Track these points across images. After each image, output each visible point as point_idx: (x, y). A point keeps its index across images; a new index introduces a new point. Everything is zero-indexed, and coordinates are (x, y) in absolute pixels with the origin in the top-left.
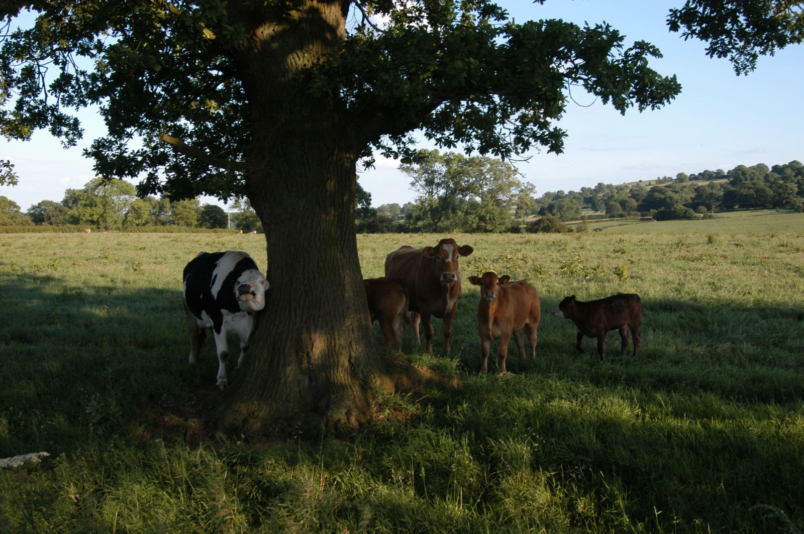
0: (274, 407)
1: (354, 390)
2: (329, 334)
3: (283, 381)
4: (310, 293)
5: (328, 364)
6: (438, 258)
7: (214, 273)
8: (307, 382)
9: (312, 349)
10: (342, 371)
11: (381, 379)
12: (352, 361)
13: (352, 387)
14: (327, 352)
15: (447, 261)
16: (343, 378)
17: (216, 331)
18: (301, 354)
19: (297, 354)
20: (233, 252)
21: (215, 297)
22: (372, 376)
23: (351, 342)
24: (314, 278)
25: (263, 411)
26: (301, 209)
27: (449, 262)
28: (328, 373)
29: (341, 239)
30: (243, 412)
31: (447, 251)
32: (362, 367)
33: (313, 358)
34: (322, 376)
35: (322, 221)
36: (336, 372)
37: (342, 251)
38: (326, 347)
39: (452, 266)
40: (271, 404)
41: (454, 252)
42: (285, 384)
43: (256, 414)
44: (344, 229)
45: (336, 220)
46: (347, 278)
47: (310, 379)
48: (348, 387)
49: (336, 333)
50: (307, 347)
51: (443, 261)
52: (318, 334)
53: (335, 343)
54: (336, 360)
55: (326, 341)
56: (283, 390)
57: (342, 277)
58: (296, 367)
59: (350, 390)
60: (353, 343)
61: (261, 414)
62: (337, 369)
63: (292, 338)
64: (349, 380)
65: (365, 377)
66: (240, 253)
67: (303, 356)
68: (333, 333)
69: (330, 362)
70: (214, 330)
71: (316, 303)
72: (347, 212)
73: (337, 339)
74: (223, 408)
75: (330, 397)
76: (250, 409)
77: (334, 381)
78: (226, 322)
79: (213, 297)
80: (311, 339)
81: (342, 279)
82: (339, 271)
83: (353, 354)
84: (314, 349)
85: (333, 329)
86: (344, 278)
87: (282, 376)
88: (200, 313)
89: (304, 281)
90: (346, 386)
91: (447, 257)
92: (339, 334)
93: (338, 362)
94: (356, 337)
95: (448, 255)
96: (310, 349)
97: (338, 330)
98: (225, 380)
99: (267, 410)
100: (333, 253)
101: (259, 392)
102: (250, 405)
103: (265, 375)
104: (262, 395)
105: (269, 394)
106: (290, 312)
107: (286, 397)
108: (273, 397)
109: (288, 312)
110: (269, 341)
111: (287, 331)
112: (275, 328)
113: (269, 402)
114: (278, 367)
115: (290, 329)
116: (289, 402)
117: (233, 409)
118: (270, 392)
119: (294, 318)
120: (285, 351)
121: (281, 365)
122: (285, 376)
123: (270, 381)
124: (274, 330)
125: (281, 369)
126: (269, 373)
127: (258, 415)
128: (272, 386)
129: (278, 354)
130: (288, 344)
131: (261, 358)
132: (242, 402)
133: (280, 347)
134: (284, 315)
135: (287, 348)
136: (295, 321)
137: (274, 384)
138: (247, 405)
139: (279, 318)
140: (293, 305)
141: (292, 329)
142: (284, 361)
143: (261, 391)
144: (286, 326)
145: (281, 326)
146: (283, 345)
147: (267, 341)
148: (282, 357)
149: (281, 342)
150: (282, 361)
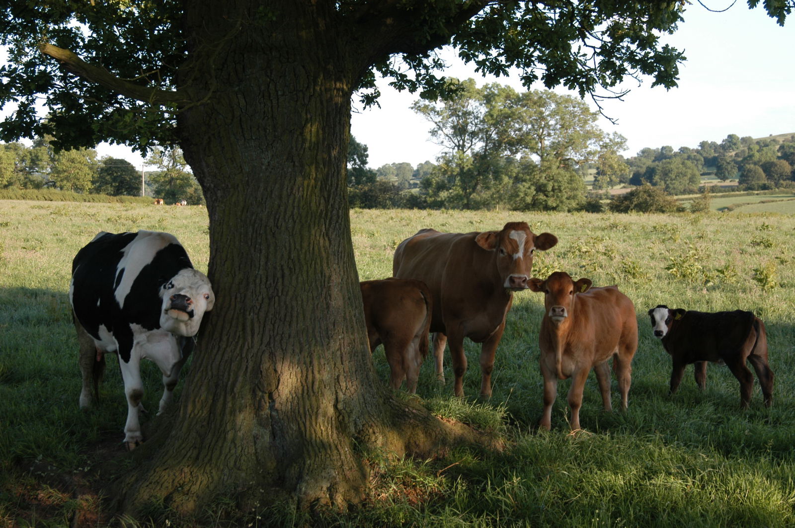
0: (216, 478)
1: (342, 452)
2: (305, 363)
3: (230, 436)
4: (277, 298)
5: (301, 411)
6: (502, 251)
7: (120, 266)
8: (267, 438)
9: (277, 388)
10: (324, 422)
11: (385, 436)
12: (340, 406)
13: (339, 447)
14: (300, 392)
15: (516, 256)
16: (324, 433)
17: (122, 358)
18: (260, 394)
19: (254, 392)
20: (150, 234)
21: (122, 305)
22: (371, 431)
23: (338, 376)
24: (283, 276)
25: (198, 483)
26: (264, 167)
27: (519, 258)
28: (302, 425)
29: (326, 215)
30: (166, 484)
31: (516, 241)
32: (354, 417)
33: (278, 401)
34: (292, 429)
35: (296, 188)
36: (314, 423)
37: (327, 235)
38: (299, 383)
39: (523, 266)
40: (211, 473)
41: (527, 243)
42: (233, 441)
43: (186, 488)
44: (331, 201)
45: (318, 187)
46: (334, 277)
47: (274, 435)
48: (333, 447)
49: (316, 363)
50: (269, 384)
51: (510, 257)
52: (287, 364)
53: (314, 377)
54: (314, 403)
55: (299, 376)
56: (230, 450)
57: (327, 275)
58: (252, 415)
59: (336, 452)
60: (342, 378)
61: (195, 488)
62: (316, 419)
63: (247, 368)
64: (335, 435)
65: (359, 433)
66: (161, 236)
67: (263, 397)
68: (311, 362)
69: (304, 408)
70: (120, 356)
71: (285, 316)
72: (336, 174)
73: (316, 373)
74: (133, 479)
75: (304, 464)
76: (177, 480)
77: (311, 438)
78: (138, 343)
79: (118, 304)
80: (276, 371)
81: (326, 279)
82: (322, 266)
83: (341, 396)
84: (280, 387)
85: (310, 355)
86: (330, 277)
87: (228, 428)
88: (97, 330)
89: (267, 281)
90: (330, 445)
91: (516, 250)
92: (319, 363)
93: (318, 408)
94: (347, 369)
95: (517, 246)
96: (274, 387)
97: (319, 358)
98: (138, 434)
99: (205, 482)
100: (313, 237)
101: (192, 453)
102: (177, 474)
103: (202, 426)
104: (197, 458)
105: (208, 457)
106: (244, 329)
107: (235, 462)
108: (214, 461)
109: (240, 328)
110: (210, 373)
111: (239, 357)
112: (220, 353)
113: (208, 469)
114: (224, 415)
115: (244, 355)
116: (239, 469)
117: (150, 481)
118: (210, 454)
119: (249, 338)
120: (235, 389)
121: (227, 411)
122: (233, 428)
123: (210, 436)
124: (219, 357)
125: (227, 417)
126: (208, 424)
127: (189, 490)
128: (213, 444)
129: (223, 393)
130: (240, 379)
131: (197, 400)
132: (165, 470)
133: (227, 383)
134: (235, 334)
135: (238, 385)
136: (252, 342)
137: (217, 441)
138: (172, 474)
139: (226, 337)
140: (249, 318)
141: (247, 355)
142: (233, 405)
143: (195, 452)
144: (238, 351)
145: (229, 350)
146: (231, 380)
147: (207, 373)
148: (229, 398)
149: (229, 375)
150: (230, 405)
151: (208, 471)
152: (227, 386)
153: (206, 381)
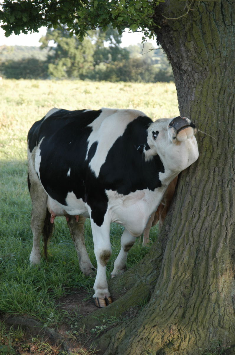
0: (203, 335)
3: (214, 297)
7: (91, 140)
17: (95, 222)
21: (97, 174)
25: (187, 340)
30: (156, 340)
40: (198, 331)
42: (217, 302)
43: (176, 345)
58: (231, 278)
61: (184, 345)
70: (92, 221)
74: (123, 333)
76: (166, 337)
79: (93, 173)
87: (212, 290)
88: (65, 196)
99: (193, 339)
101: (178, 312)
102: (165, 331)
103: (186, 288)
104: (183, 316)
105: (195, 316)
106: (222, 199)
107: (219, 321)
108: (200, 320)
109: (219, 199)
110: (191, 239)
111: (218, 226)
112: (201, 221)
113: (195, 327)
114: (207, 277)
115: (223, 224)
116: (222, 328)
117: (141, 337)
118: (195, 313)
119: (228, 207)
120: (217, 254)
121: (210, 274)
122: (216, 290)
123: (194, 296)
124: (199, 225)
125: (210, 280)
126: (191, 285)
127: (179, 347)
128: (197, 304)
129: (205, 258)
130: (221, 245)
131: (180, 263)
132: (154, 326)
133: (208, 249)
134: (214, 204)
135: (220, 250)
136: (231, 212)
137: (202, 302)
138: (160, 330)
139: (206, 207)
140: (228, 190)
141: (226, 223)
142: (216, 268)
143: (181, 311)
144: (217, 219)
145: (209, 218)
146: (212, 246)
147: (188, 240)
148: (211, 262)
149: (210, 241)
150: (212, 268)
151: (195, 329)
152: (208, 252)
153: (188, 246)
